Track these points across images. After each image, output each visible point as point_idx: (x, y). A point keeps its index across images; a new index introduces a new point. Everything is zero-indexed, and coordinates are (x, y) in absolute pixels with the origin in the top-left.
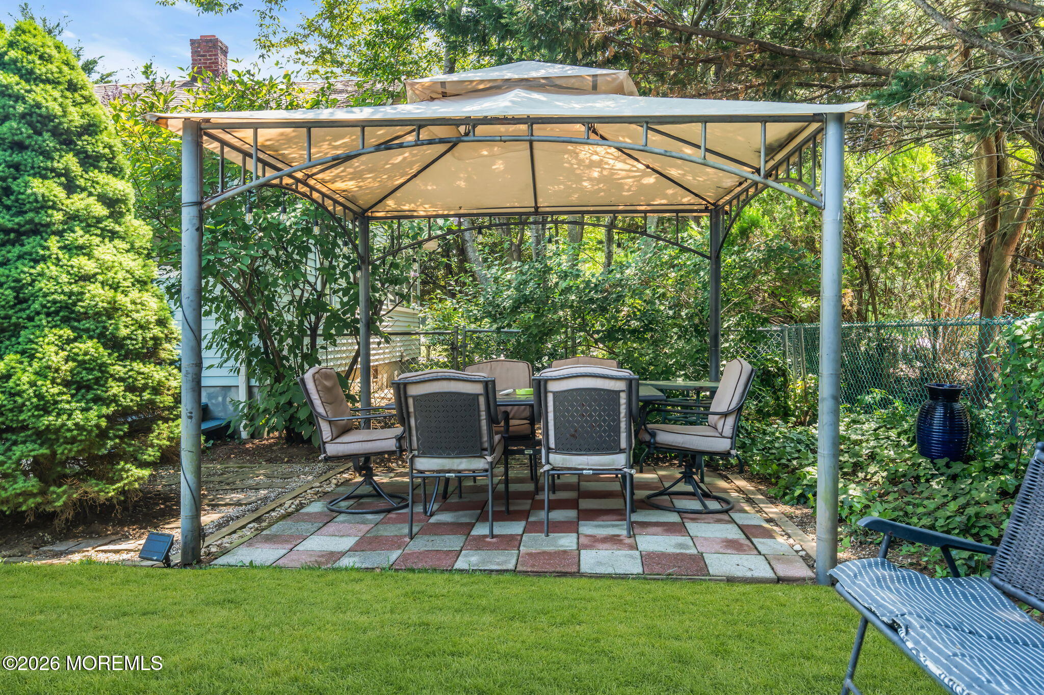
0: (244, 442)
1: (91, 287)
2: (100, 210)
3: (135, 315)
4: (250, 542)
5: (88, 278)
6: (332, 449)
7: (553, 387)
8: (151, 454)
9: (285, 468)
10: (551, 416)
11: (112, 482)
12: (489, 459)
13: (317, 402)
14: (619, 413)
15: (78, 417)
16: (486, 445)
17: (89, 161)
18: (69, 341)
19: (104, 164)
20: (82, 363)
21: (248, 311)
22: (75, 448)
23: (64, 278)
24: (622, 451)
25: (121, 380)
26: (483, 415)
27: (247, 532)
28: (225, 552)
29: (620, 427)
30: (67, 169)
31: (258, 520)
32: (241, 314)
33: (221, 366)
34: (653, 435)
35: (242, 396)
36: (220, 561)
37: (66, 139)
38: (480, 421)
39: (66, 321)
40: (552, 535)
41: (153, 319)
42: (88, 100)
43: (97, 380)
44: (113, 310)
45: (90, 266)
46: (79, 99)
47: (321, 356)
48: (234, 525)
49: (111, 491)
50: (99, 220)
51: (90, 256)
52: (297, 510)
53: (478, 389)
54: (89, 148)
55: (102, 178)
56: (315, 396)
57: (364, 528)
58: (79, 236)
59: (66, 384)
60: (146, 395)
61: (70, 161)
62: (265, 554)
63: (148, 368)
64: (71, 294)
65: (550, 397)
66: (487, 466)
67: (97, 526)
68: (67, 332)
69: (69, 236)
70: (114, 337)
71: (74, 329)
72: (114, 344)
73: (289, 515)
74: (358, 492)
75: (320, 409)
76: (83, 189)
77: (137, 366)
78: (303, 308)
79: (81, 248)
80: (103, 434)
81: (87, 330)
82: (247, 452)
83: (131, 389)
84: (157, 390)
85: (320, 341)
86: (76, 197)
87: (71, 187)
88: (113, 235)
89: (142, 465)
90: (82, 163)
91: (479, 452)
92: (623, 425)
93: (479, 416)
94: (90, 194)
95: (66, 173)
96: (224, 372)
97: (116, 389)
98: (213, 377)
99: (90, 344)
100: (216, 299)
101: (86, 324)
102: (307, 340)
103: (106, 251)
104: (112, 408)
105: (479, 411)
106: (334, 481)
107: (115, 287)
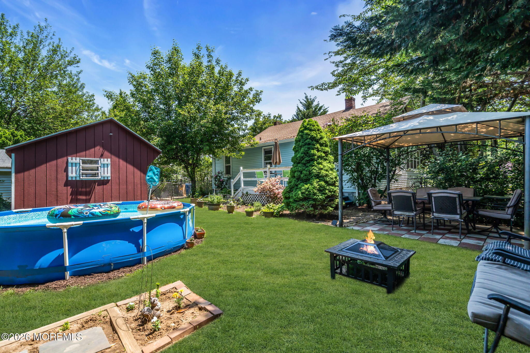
0: (358, 207)
1: (322, 171)
2: (323, 155)
3: (330, 176)
4: (354, 226)
5: (322, 169)
6: (375, 208)
7: (433, 195)
8: (334, 206)
9: (366, 213)
10: (433, 203)
11: (326, 210)
12: (415, 213)
13: (371, 197)
14: (456, 204)
15: (320, 197)
16: (414, 209)
17: (321, 145)
18: (318, 182)
19: (324, 145)
20: (321, 186)
21: (357, 173)
22: (320, 203)
23: (317, 169)
24: (458, 214)
25: (328, 190)
26: (413, 202)
27: (353, 224)
28: (348, 226)
29: (457, 208)
30: (317, 147)
31: (357, 222)
32: (356, 174)
33: (351, 187)
34: (478, 212)
35: (357, 195)
36: (347, 228)
37: (317, 141)
38: (411, 203)
39: (318, 178)
40: (434, 235)
41: (334, 177)
42: (321, 132)
43: (323, 189)
44: (327, 175)
45: (322, 167)
46: (319, 132)
47: (377, 185)
48: (351, 223)
49: (326, 212)
50: (324, 157)
51: (322, 164)
52: (366, 222)
53: (410, 195)
54: (321, 142)
55: (324, 148)
56: (370, 195)
57: (382, 227)
58: (320, 161)
59: (318, 190)
60: (333, 193)
61: (318, 146)
62: (356, 228)
63: (333, 188)
64: (318, 172)
65: (433, 198)
66: (414, 215)
67: (324, 219)
68: (318, 180)
69: (318, 161)
70: (326, 181)
71: (319, 179)
72: (326, 182)
73: (364, 222)
74: (382, 220)
75: (372, 198)
76: (320, 151)
77: (331, 187)
78: (372, 172)
79: (320, 163)
80: (324, 201)
81: (321, 180)
82: (358, 209)
83: (330, 191)
84: (335, 192)
85: (377, 181)
86: (319, 153)
87: (318, 151)
88: (326, 160)
89: (332, 207)
90: (320, 146)
91: (412, 211)
92: (458, 207)
93: (411, 202)
94: (322, 152)
95: (317, 148)
96: (352, 188)
97: (327, 191)
98: (346, 189)
99: (322, 182)
100: (349, 170)
101: (321, 178)
102: (373, 181)
103: (325, 163)
104: (326, 196)
105: (411, 200)
106: (378, 217)
107: (327, 171)
